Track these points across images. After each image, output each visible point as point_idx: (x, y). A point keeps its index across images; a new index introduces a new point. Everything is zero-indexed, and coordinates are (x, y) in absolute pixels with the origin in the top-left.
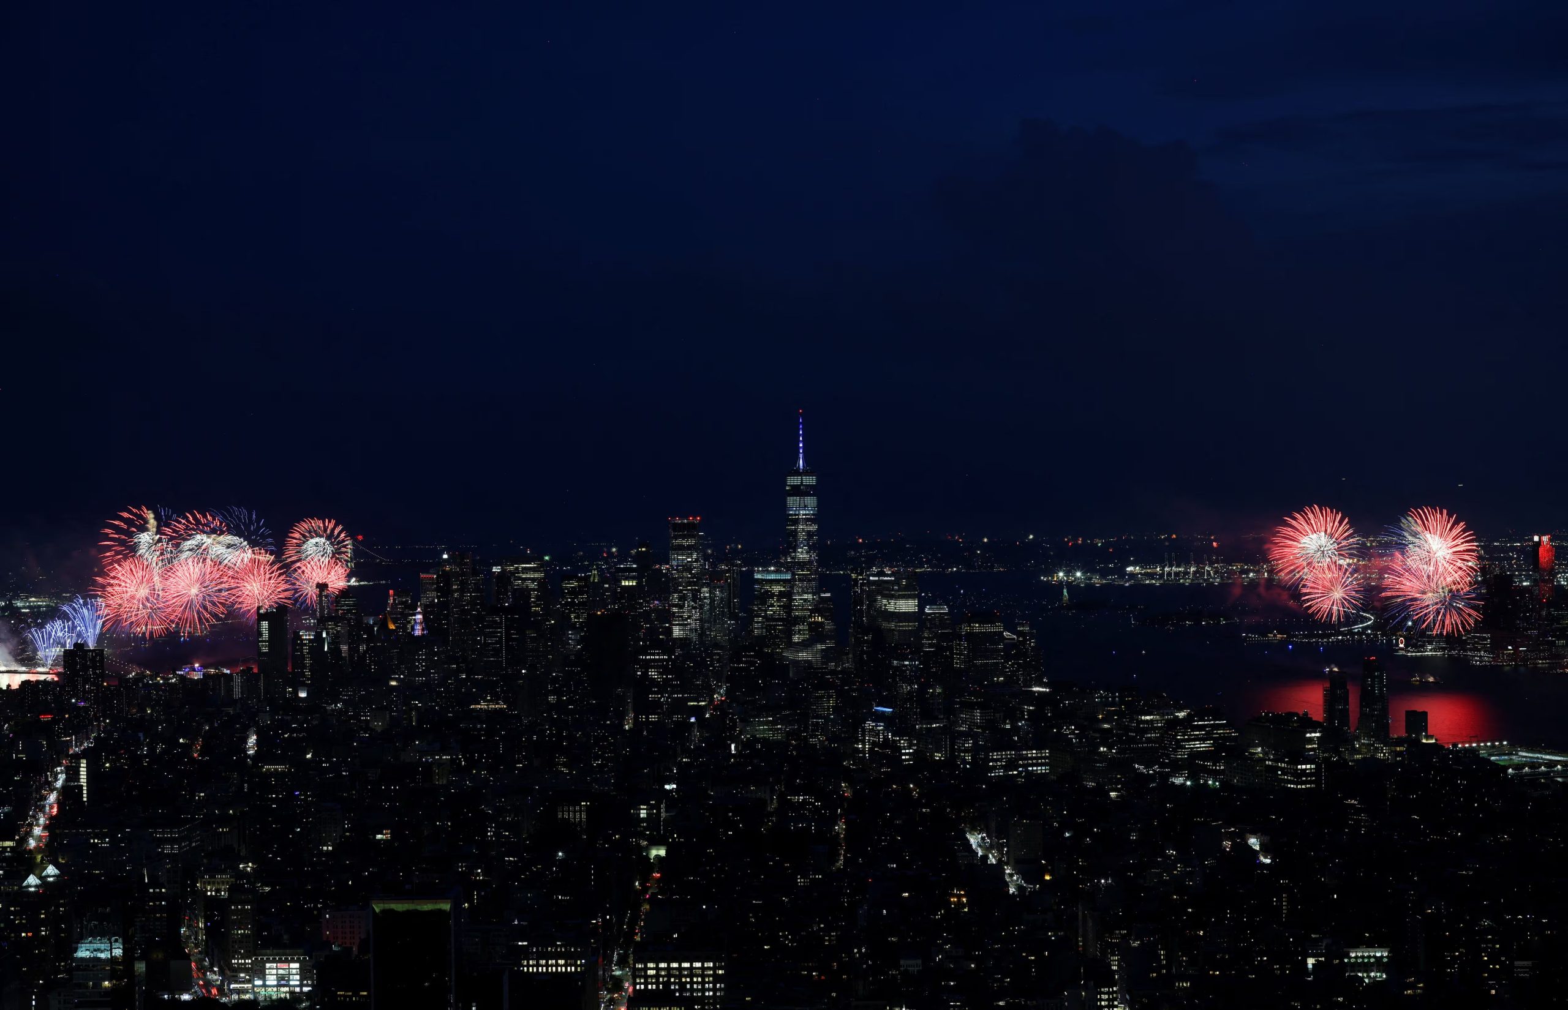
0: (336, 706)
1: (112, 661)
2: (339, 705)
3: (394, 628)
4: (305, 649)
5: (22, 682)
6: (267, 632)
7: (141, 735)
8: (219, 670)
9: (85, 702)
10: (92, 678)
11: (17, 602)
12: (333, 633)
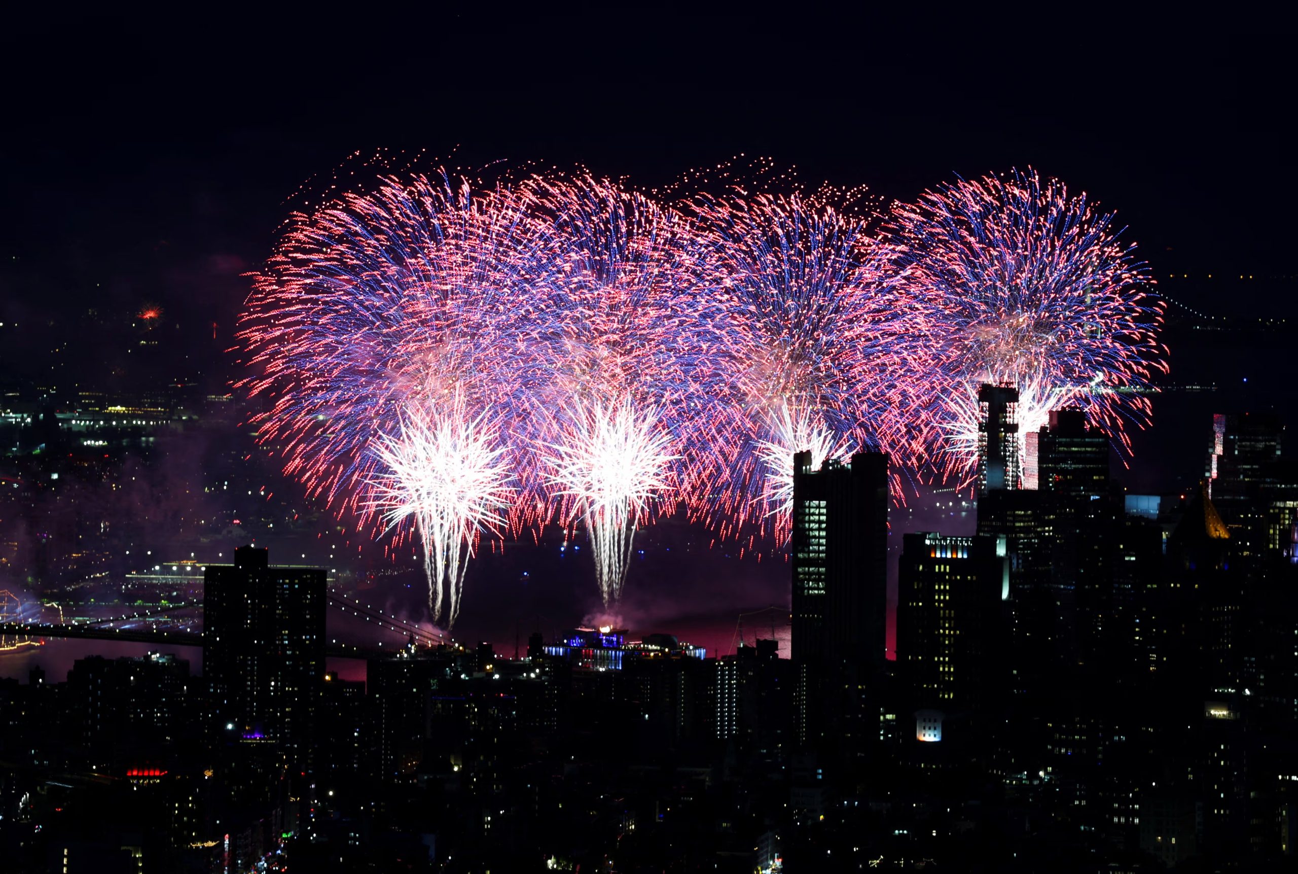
0: (1033, 775)
1: (351, 607)
2: (1041, 773)
3: (1224, 535)
4: (940, 592)
5: (78, 663)
6: (823, 533)
7: (430, 840)
8: (673, 646)
9: (264, 731)
10: (289, 658)
11: (68, 415)
12: (1029, 545)
